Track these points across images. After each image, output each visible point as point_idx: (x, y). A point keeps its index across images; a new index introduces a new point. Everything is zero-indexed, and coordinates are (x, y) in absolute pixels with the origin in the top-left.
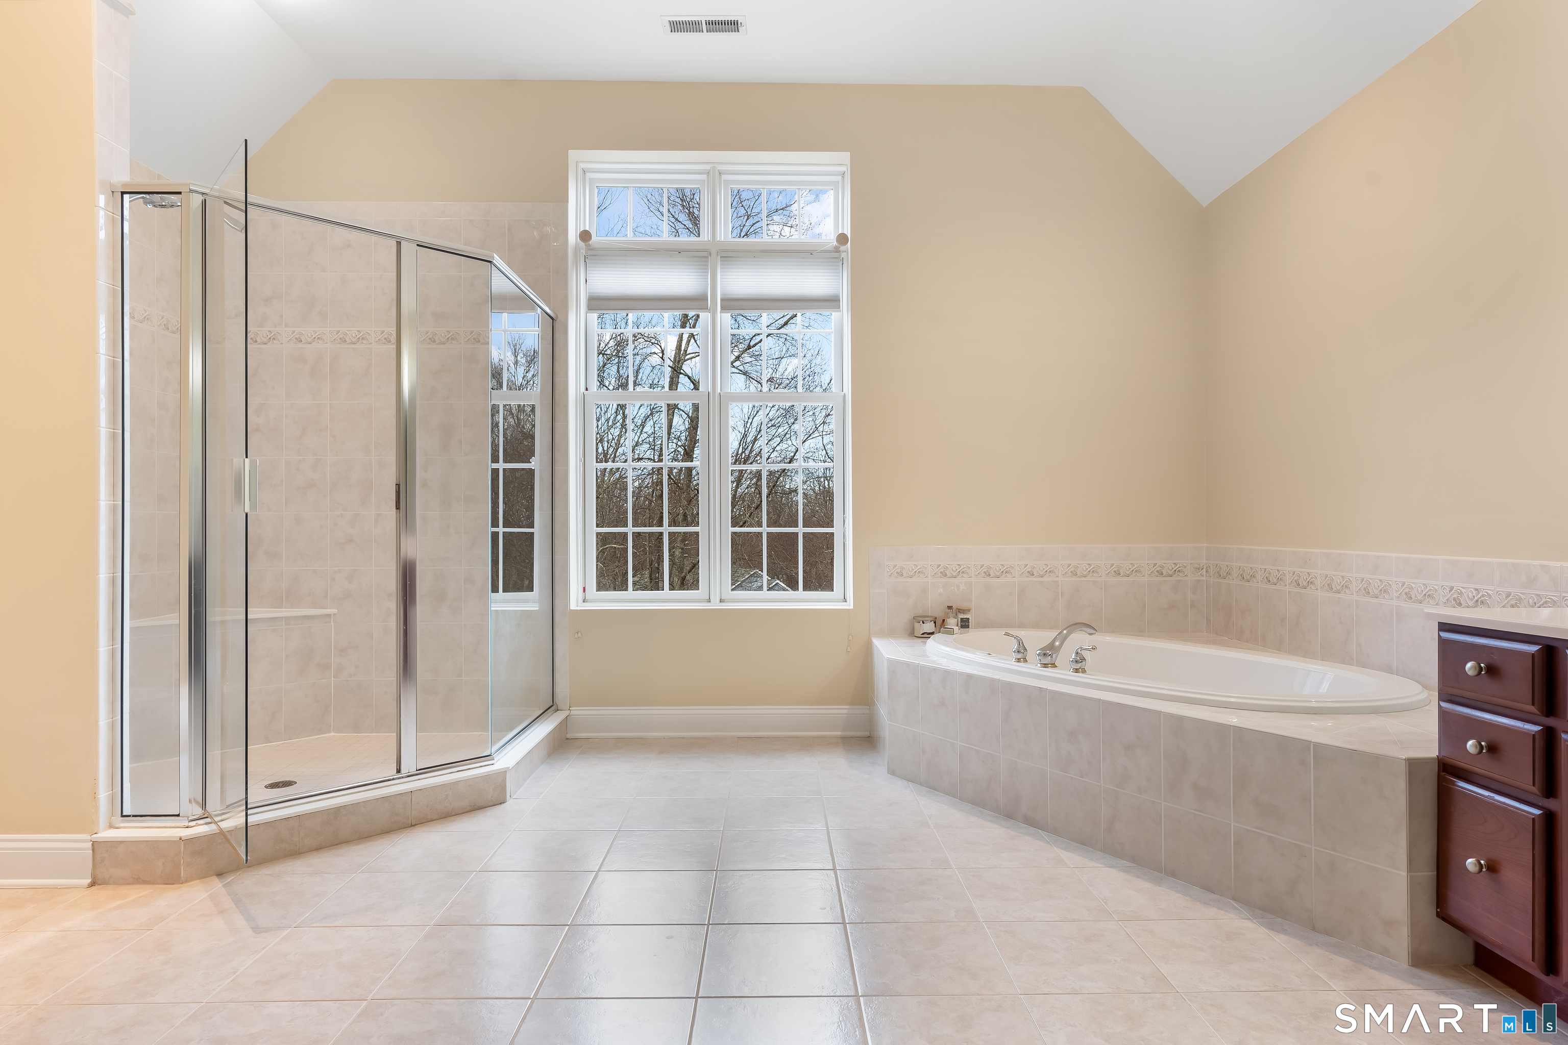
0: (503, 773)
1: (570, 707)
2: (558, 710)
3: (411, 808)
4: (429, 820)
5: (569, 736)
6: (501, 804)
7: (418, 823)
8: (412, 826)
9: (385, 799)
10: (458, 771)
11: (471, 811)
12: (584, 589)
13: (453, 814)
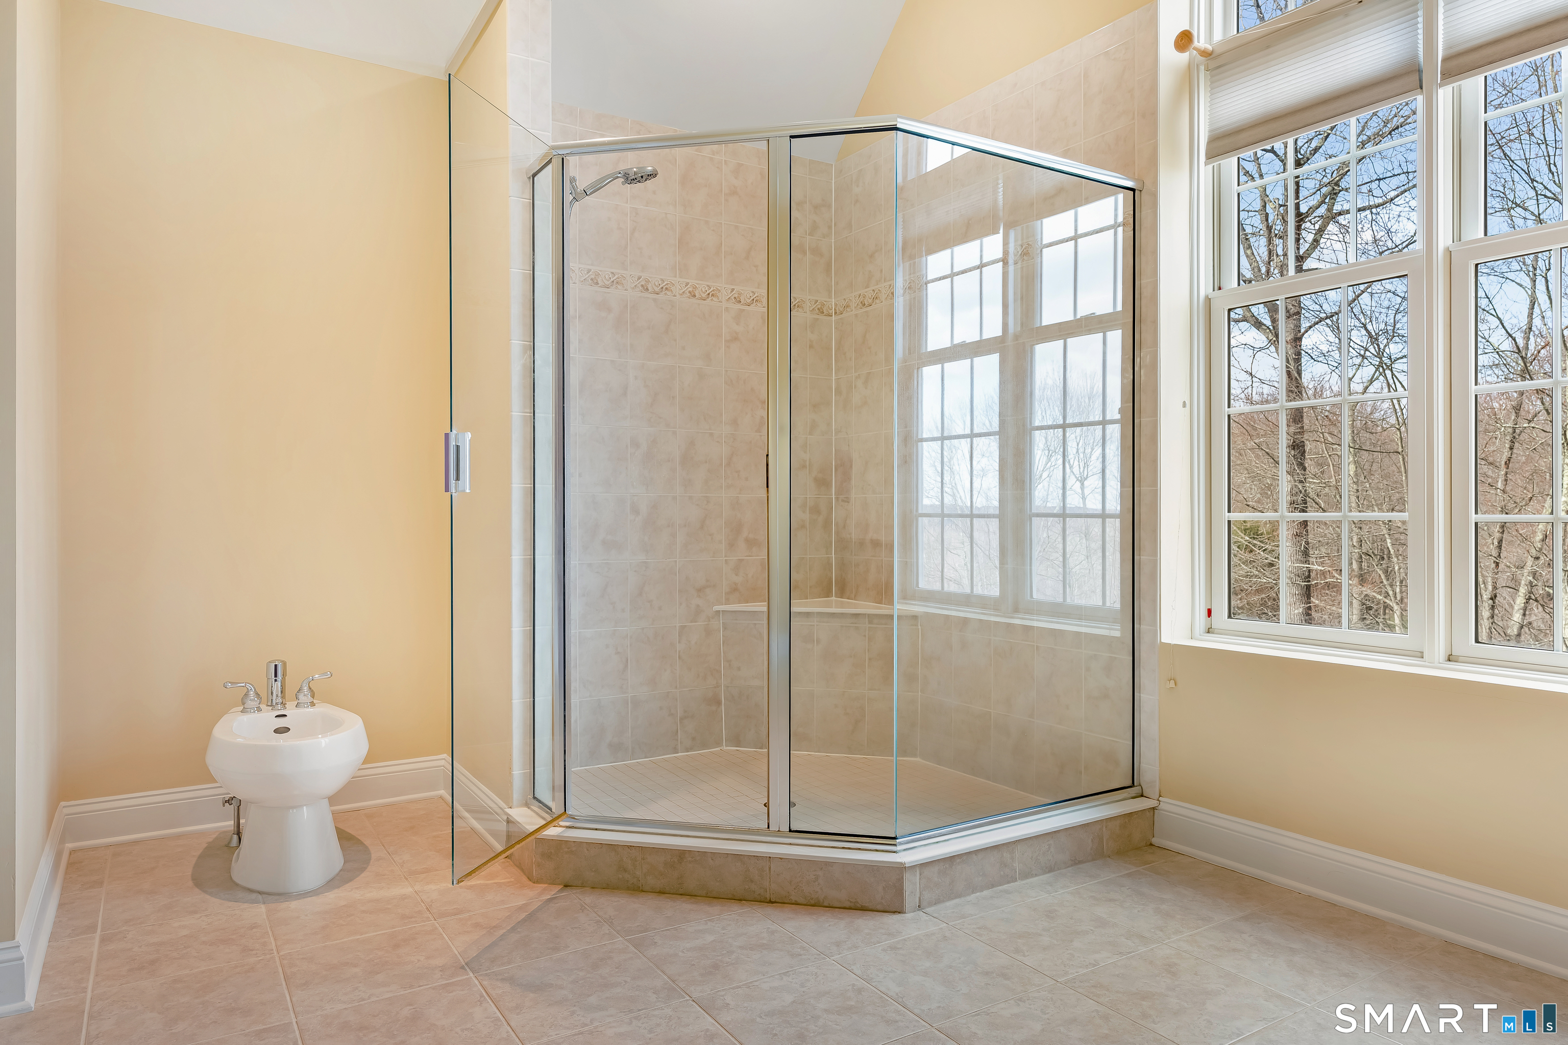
0: (901, 869)
1: (1160, 796)
2: (1142, 796)
3: (770, 878)
4: (793, 902)
5: (1155, 841)
6: (894, 912)
7: (778, 900)
8: (771, 902)
9: (738, 857)
10: (843, 848)
11: (850, 908)
12: (1209, 612)
13: (826, 904)
